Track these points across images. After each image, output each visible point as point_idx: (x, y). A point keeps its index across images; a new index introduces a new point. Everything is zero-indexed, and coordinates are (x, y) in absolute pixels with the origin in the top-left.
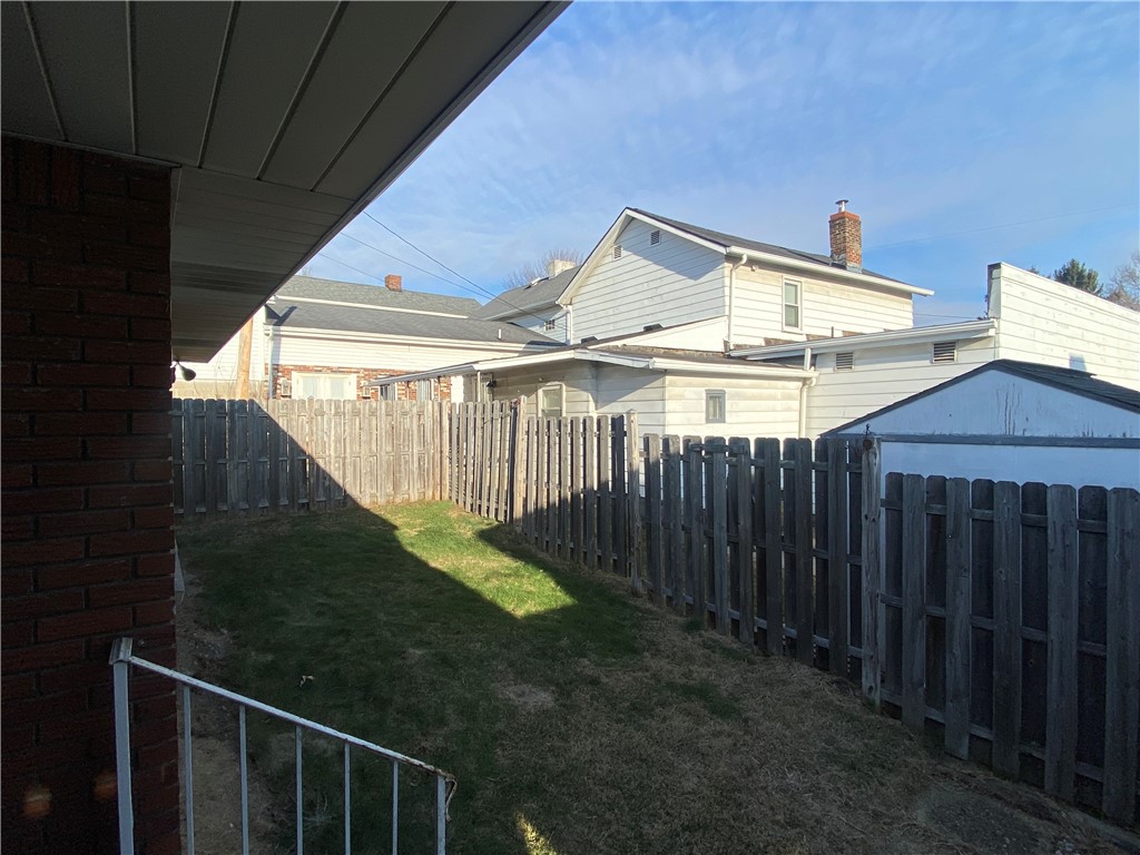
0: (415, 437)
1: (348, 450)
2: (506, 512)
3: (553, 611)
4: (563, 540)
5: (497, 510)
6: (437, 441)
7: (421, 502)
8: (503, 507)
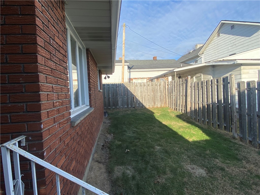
0: (159, 91)
1: (143, 94)
2: (185, 110)
3: (202, 141)
4: (204, 119)
5: (182, 110)
6: (164, 92)
7: (161, 107)
8: (183, 109)
